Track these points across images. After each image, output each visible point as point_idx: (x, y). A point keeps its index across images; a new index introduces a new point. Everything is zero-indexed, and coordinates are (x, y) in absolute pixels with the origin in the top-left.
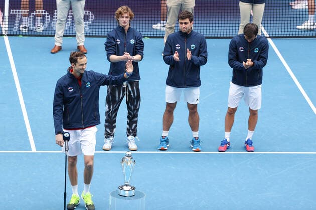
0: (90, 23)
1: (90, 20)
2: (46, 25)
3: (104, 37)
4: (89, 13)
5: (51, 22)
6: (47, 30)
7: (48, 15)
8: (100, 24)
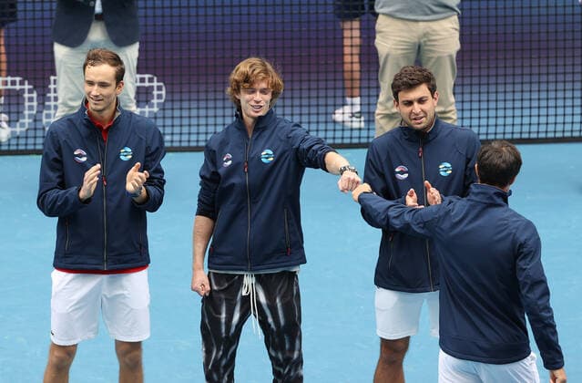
0: (155, 109)
1: (155, 101)
2: (27, 121)
3: (197, 149)
4: (151, 80)
5: (40, 112)
6: (31, 133)
7: (30, 91)
8: (185, 113)
